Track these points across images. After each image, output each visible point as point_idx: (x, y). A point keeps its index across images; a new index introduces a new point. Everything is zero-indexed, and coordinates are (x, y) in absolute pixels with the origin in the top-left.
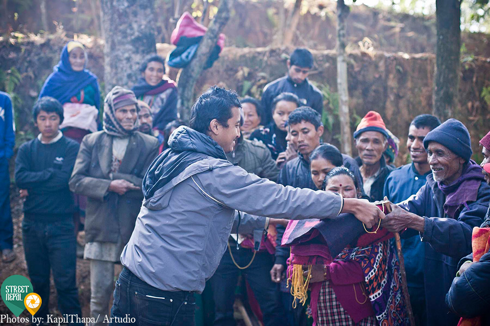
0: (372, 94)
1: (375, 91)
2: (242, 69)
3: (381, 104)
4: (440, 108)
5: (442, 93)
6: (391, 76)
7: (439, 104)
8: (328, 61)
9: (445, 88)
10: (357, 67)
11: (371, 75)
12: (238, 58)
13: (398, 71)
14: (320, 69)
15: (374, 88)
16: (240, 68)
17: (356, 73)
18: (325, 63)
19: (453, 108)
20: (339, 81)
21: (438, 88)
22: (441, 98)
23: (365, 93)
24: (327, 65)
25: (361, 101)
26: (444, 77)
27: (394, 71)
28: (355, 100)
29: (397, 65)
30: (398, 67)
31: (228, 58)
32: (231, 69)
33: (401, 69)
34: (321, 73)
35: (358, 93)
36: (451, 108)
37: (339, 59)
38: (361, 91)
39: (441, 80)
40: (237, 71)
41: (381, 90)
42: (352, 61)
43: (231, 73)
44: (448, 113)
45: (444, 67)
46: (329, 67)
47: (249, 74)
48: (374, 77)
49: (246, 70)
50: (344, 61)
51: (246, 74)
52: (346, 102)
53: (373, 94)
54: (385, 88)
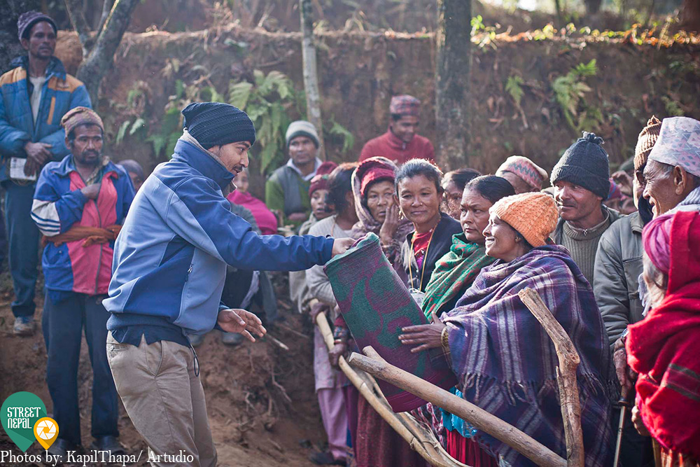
0: (354, 91)
1: (358, 87)
2: (170, 62)
3: (368, 105)
4: (446, 106)
5: (447, 85)
6: (380, 66)
7: (443, 100)
8: (291, 47)
9: (450, 79)
10: (333, 53)
11: (353, 65)
12: (164, 46)
13: (391, 57)
14: (281, 59)
15: (356, 82)
16: (167, 61)
17: (331, 61)
18: (287, 51)
19: (463, 106)
20: (305, 73)
21: (442, 78)
22: (447, 92)
23: (345, 90)
24: (290, 52)
25: (339, 101)
26: (449, 63)
27: (385, 59)
28: (330, 101)
29: (388, 50)
30: (390, 53)
31: (151, 46)
32: (156, 63)
33: (394, 55)
34: (282, 63)
35: (334, 90)
36: (461, 106)
37: (304, 43)
38: (338, 87)
39: (446, 67)
40: (164, 65)
41: (368, 85)
42: (324, 46)
43: (156, 68)
44: (457, 112)
45: (449, 48)
46: (292, 55)
47: (181, 68)
48: (357, 68)
49: (176, 62)
50: (311, 45)
51: (177, 69)
52: (316, 102)
53: (356, 91)
54: (373, 83)
